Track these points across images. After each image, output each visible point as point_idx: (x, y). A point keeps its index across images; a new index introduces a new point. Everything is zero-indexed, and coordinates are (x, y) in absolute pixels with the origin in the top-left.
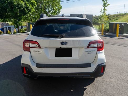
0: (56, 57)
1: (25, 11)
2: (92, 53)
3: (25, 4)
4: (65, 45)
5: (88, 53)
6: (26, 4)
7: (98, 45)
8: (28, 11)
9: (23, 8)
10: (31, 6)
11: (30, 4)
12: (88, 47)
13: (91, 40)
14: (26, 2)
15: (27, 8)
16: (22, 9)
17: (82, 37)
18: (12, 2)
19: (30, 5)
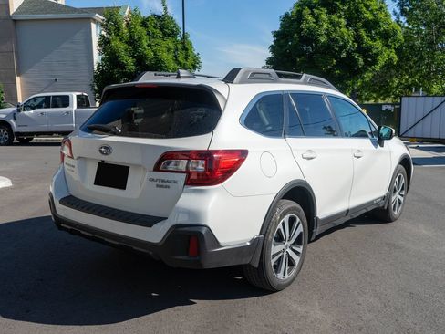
0: (95, 184)
1: (356, 62)
2: (169, 187)
3: (358, 39)
4: (106, 154)
5: (157, 186)
6: (362, 40)
7: (188, 163)
8: (365, 61)
9: (347, 52)
10: (378, 45)
11: (377, 37)
12: (157, 168)
13: (170, 148)
14: (362, 32)
15: (365, 51)
16: (344, 55)
17: (155, 137)
18: (313, 35)
19: (375, 40)
